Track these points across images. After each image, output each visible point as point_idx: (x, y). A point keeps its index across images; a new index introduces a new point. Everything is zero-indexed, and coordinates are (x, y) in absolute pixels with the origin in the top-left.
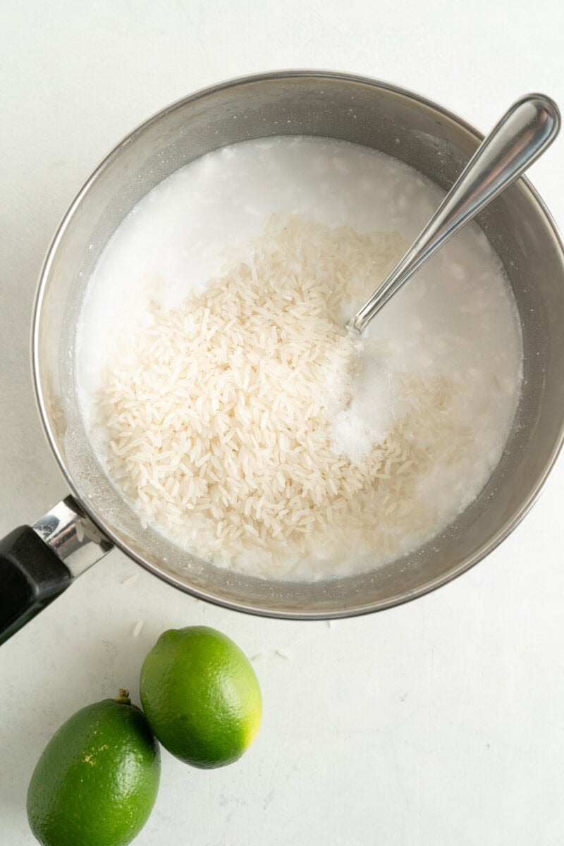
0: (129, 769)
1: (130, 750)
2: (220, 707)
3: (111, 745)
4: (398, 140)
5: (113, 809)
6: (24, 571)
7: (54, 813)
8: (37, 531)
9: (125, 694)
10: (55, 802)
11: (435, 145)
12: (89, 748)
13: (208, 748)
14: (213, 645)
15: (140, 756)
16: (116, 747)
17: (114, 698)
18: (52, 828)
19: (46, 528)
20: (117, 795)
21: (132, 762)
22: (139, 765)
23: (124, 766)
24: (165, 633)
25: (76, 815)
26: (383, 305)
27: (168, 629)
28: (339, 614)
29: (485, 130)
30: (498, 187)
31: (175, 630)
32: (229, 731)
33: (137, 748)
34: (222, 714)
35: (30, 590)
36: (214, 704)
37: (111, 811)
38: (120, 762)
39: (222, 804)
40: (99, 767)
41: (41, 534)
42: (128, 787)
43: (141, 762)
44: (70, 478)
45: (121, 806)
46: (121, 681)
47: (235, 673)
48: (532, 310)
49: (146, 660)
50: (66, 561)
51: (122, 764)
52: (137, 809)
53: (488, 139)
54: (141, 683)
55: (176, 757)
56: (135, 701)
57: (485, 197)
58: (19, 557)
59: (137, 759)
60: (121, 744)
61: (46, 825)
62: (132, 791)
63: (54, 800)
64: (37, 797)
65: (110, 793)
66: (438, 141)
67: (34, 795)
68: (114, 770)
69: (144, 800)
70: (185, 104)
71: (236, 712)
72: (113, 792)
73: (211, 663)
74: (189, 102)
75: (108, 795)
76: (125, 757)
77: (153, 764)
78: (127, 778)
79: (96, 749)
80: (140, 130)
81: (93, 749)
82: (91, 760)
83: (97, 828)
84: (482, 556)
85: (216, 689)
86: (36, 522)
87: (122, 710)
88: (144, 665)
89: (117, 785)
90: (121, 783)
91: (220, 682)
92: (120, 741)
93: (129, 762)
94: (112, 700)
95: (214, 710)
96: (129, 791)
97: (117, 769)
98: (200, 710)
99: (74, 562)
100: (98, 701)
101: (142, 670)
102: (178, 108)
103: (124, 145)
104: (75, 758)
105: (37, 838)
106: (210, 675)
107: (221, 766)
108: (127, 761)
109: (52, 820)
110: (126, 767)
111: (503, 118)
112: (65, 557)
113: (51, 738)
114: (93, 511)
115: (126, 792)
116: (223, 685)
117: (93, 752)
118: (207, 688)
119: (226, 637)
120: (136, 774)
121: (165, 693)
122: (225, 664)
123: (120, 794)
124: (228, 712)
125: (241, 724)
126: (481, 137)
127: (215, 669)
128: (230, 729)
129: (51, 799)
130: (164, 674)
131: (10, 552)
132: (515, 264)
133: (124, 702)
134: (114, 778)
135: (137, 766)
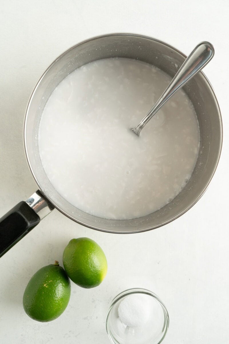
0: (60, 289)
1: (60, 282)
2: (92, 266)
3: (53, 280)
4: (157, 58)
5: (55, 303)
6: (24, 217)
7: (33, 304)
8: (27, 203)
9: (57, 262)
10: (34, 301)
11: (171, 60)
12: (45, 281)
13: (89, 281)
14: (89, 244)
15: (64, 284)
16: (55, 281)
17: (53, 264)
18: (33, 310)
19: (30, 202)
20: (56, 298)
21: (61, 286)
22: (63, 287)
23: (58, 288)
24: (72, 240)
25: (41, 305)
26: (151, 118)
27: (72, 239)
28: (135, 231)
29: (187, 54)
30: (192, 76)
31: (75, 239)
32: (96, 275)
33: (63, 281)
34: (93, 269)
35: (26, 224)
36: (90, 265)
37: (54, 303)
38: (57, 286)
39: (93, 302)
40: (49, 288)
41: (28, 204)
42: (59, 295)
43: (64, 286)
44: (38, 184)
45: (57, 302)
46: (55, 258)
47: (97, 254)
48: (206, 121)
49: (65, 250)
50: (38, 213)
51: (57, 287)
52: (63, 303)
53: (188, 58)
54: (63, 258)
55: (77, 284)
56: (61, 265)
57: (187, 79)
58: (22, 212)
59: (62, 285)
60: (57, 280)
61: (31, 309)
62: (61, 296)
63: (33, 300)
64: (27, 299)
65: (53, 297)
66: (172, 58)
67: (26, 298)
68: (55, 289)
69: (65, 299)
70: (79, 45)
71: (98, 268)
72: (54, 297)
73: (89, 250)
74: (80, 45)
75: (53, 298)
76: (58, 285)
77: (68, 287)
78: (59, 292)
79: (48, 282)
80: (62, 56)
81: (47, 282)
82: (46, 286)
83: (49, 309)
84: (187, 210)
85: (91, 260)
86: (26, 200)
87: (56, 268)
88: (64, 252)
89: (56, 294)
90: (57, 293)
91: (92, 257)
92: (56, 279)
93: (60, 286)
94: (53, 265)
95: (91, 267)
96: (60, 296)
97: (56, 288)
98: (85, 267)
99: (40, 214)
100: (47, 265)
101: (64, 254)
102: (76, 47)
103: (56, 61)
104: (40, 285)
105: (27, 314)
106: (89, 255)
107: (93, 287)
108: (59, 286)
109: (33, 307)
110: (59, 288)
111: (194, 50)
112: (37, 212)
113: (30, 279)
114: (47, 196)
115: (59, 297)
116: (94, 258)
117: (47, 283)
118: (88, 259)
119: (94, 241)
120: (63, 290)
121: (72, 261)
122: (94, 251)
123: (57, 297)
124: (96, 268)
125: (100, 272)
126: (186, 57)
127: (91, 252)
128: (96, 274)
129: (32, 300)
130: (72, 255)
131: (19, 211)
132: (200, 104)
133: (57, 265)
134: (55, 292)
135: (63, 288)
